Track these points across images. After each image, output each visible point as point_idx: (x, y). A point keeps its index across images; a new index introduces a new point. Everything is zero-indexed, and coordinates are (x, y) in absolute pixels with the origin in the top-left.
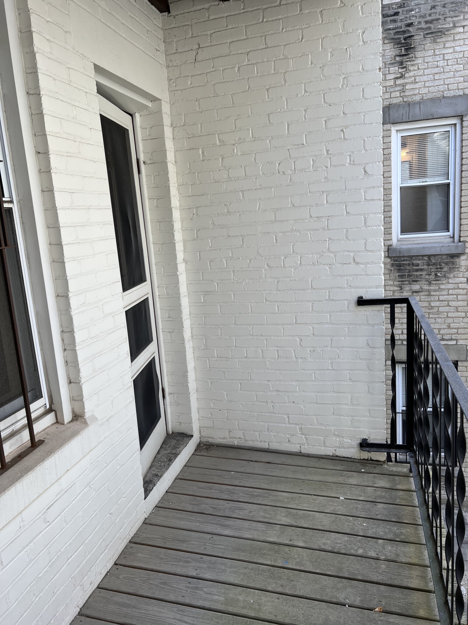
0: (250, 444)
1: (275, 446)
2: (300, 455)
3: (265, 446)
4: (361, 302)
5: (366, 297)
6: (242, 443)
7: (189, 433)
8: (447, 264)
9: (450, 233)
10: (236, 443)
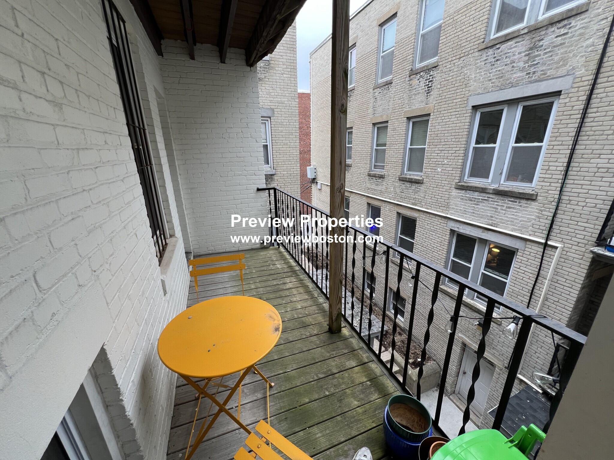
0: (217, 251)
1: (228, 250)
2: (239, 251)
3: (224, 251)
4: (258, 190)
5: (260, 188)
6: (214, 252)
7: (190, 251)
8: (269, 178)
9: (270, 166)
10: (211, 252)
